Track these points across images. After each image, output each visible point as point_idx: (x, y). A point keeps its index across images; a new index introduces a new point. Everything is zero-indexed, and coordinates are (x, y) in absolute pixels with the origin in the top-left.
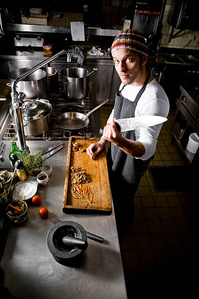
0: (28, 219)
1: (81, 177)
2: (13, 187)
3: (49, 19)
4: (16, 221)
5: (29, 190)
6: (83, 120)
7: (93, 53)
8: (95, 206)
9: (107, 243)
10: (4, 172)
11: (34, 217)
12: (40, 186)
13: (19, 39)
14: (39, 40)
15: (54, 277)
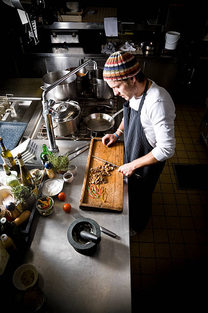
0: (54, 213)
1: (98, 178)
2: (42, 184)
3: (83, 16)
4: (44, 214)
5: (56, 187)
6: (110, 121)
7: (125, 49)
8: (108, 205)
9: (119, 238)
10: (36, 170)
11: (59, 210)
12: (66, 184)
13: (55, 37)
14: (74, 36)
15: (72, 263)
